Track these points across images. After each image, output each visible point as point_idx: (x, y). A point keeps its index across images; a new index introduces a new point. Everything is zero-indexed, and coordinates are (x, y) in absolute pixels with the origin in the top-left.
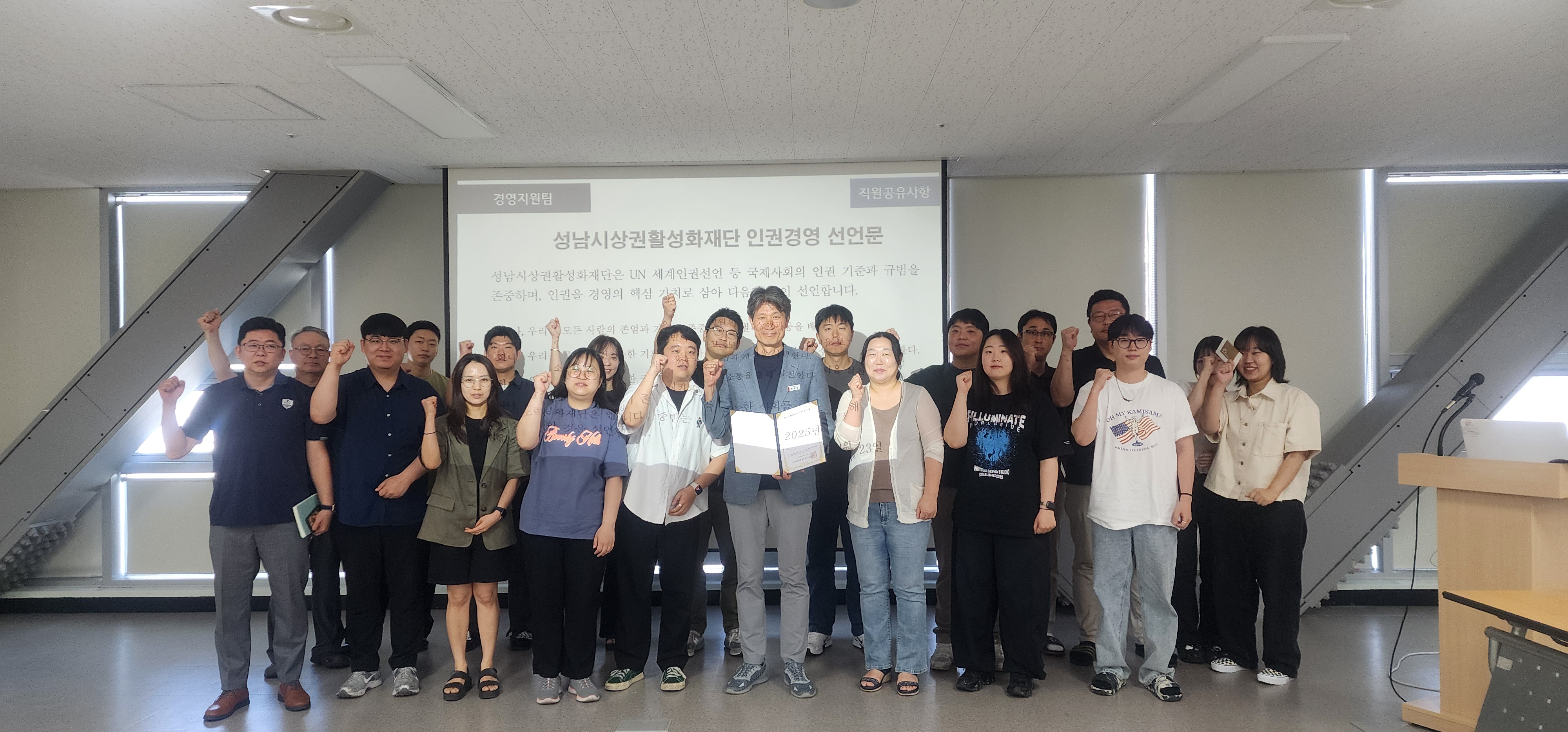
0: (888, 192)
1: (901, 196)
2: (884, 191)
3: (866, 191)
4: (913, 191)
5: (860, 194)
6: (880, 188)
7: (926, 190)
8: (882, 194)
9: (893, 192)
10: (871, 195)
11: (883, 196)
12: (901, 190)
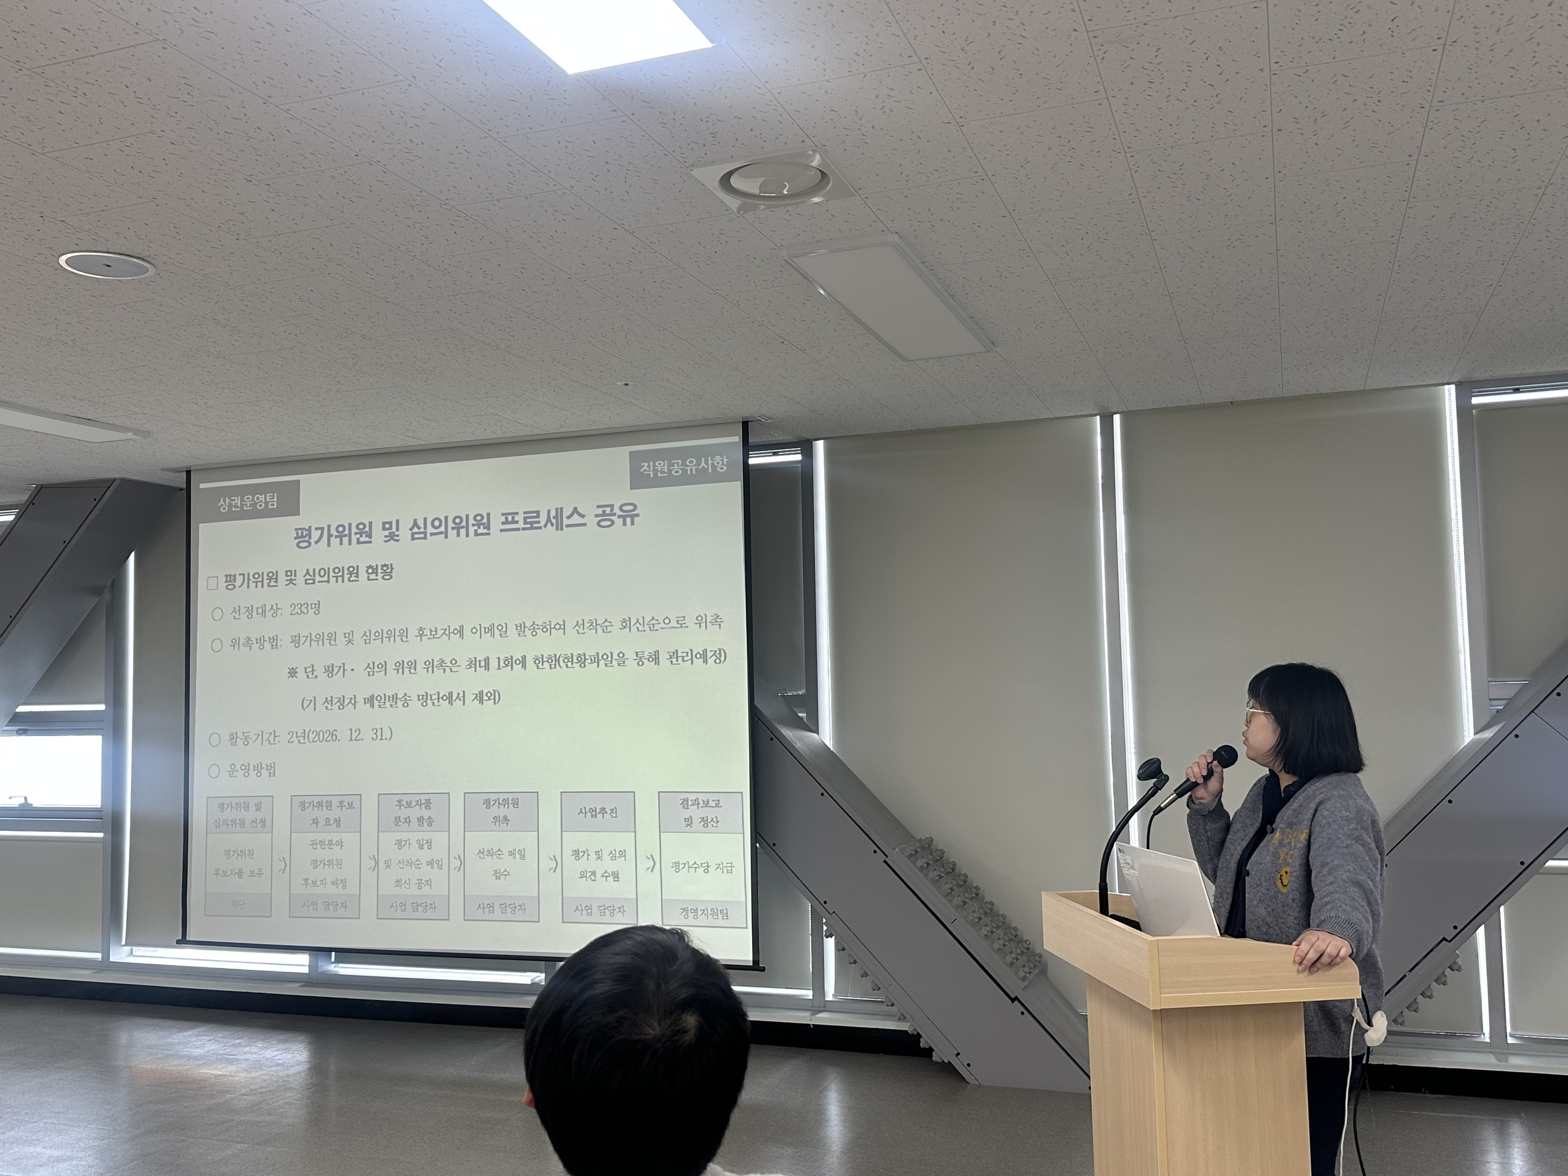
0: (676, 467)
1: (691, 470)
2: (670, 465)
3: (649, 467)
4: (706, 463)
5: (642, 470)
6: (666, 462)
7: (722, 460)
8: (668, 467)
9: (681, 465)
10: (655, 471)
11: (670, 471)
12: (691, 462)
